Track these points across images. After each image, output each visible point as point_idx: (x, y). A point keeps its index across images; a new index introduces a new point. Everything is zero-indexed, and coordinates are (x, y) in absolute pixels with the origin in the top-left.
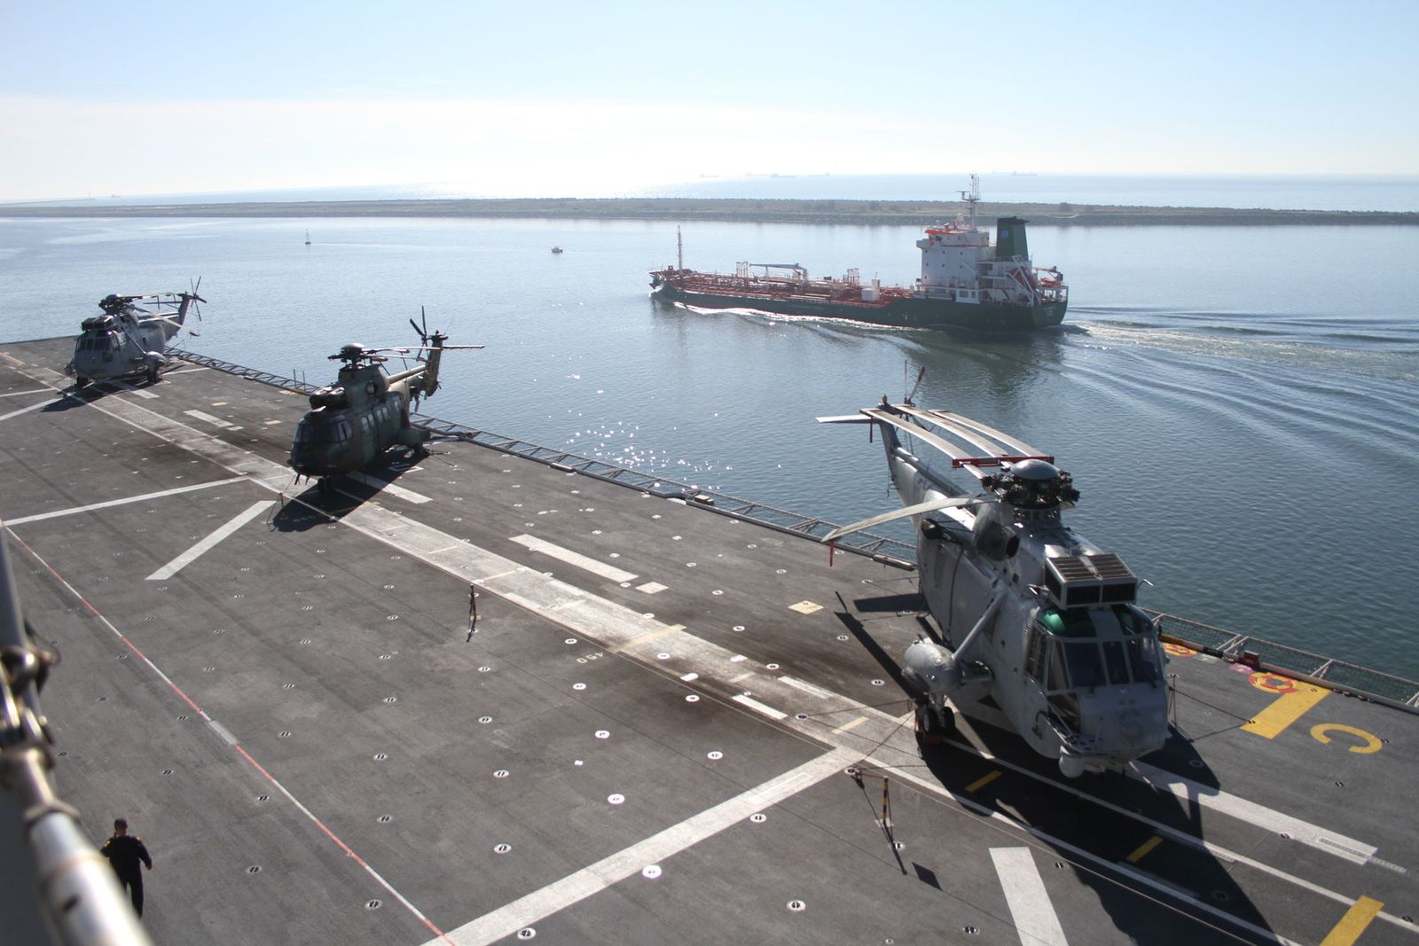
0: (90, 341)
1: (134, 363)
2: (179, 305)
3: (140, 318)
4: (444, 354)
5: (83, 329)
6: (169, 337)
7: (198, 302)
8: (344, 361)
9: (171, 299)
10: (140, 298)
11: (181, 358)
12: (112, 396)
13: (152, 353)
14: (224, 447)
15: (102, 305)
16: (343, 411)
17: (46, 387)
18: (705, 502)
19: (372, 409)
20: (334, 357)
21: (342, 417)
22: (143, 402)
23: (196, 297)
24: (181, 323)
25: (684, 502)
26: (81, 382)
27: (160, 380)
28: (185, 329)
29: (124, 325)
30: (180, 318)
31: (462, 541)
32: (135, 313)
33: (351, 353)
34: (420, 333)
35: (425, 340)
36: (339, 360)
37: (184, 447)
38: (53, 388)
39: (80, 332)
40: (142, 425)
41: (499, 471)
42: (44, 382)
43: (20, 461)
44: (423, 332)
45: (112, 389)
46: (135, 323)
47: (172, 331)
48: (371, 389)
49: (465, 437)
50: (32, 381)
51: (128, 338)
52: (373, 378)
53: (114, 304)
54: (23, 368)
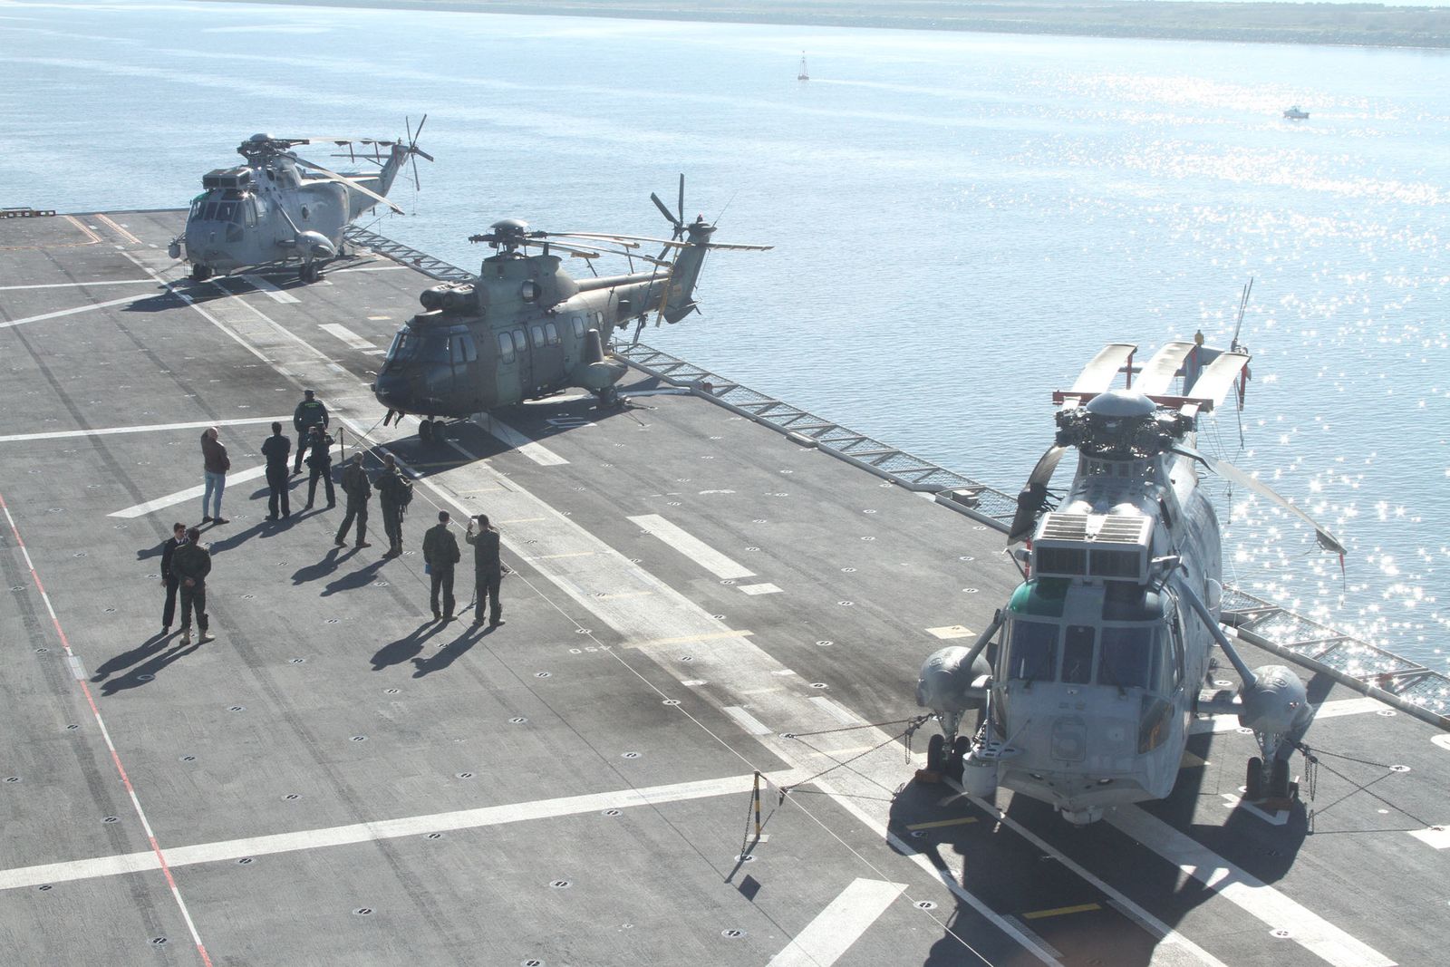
0: (213, 205)
1: (281, 246)
2: (384, 162)
3: (304, 176)
4: (709, 255)
5: (205, 187)
6: (356, 212)
7: (417, 157)
8: (494, 245)
9: (370, 150)
10: (306, 142)
11: (376, 249)
12: (236, 297)
13: (311, 234)
14: (339, 374)
15: (242, 150)
16: (468, 320)
17: (150, 277)
18: (963, 500)
19: (525, 323)
20: (476, 239)
21: (463, 327)
22: (272, 309)
23: (414, 149)
24: (383, 193)
25: (932, 498)
26: (200, 273)
27: (320, 278)
28: (385, 202)
29: (272, 185)
30: (383, 183)
31: (559, 514)
32: (293, 167)
33: (506, 234)
34: (670, 218)
35: (678, 229)
36: (486, 244)
37: (282, 370)
38: (158, 279)
39: (202, 191)
40: (245, 338)
41: (702, 437)
42: (149, 271)
43: (46, 371)
44: (676, 216)
45: (238, 287)
46: (292, 182)
47: (361, 204)
48: (529, 293)
49: (701, 389)
50: (137, 267)
51: (275, 207)
52: (536, 276)
53: (260, 149)
54: (137, 247)
